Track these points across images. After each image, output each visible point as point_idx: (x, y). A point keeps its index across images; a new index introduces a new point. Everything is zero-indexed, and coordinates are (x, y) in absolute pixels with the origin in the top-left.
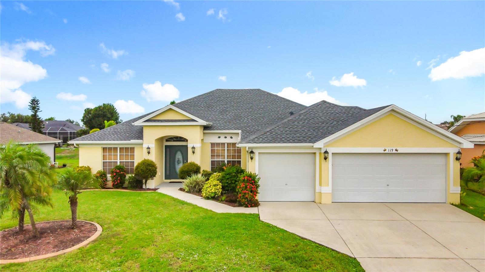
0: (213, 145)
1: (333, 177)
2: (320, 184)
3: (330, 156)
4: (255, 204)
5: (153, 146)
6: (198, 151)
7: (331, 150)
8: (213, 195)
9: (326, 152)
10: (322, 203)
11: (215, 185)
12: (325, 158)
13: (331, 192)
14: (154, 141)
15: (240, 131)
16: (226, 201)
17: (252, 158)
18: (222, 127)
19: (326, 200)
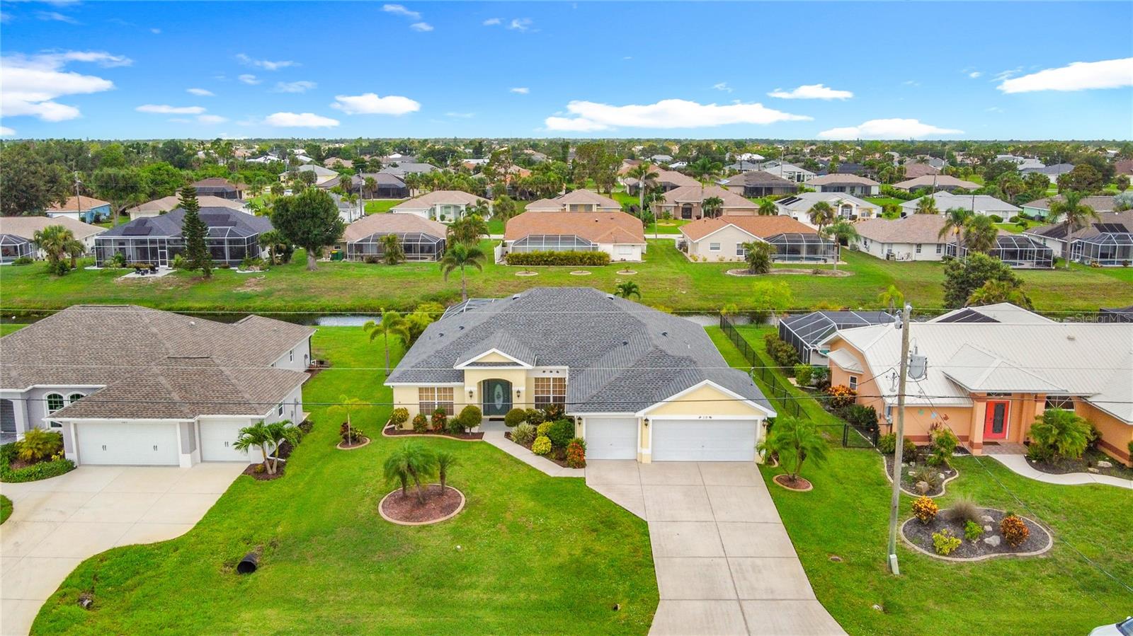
0: (537, 380)
1: (652, 439)
2: (641, 446)
3: (650, 423)
4: (581, 464)
5: (475, 389)
6: (523, 395)
7: (651, 418)
8: (543, 452)
9: (646, 420)
10: (643, 462)
11: (545, 444)
12: (646, 425)
13: (650, 453)
14: (476, 385)
15: (567, 367)
16: (556, 459)
17: (580, 424)
18: (548, 361)
19: (646, 460)
